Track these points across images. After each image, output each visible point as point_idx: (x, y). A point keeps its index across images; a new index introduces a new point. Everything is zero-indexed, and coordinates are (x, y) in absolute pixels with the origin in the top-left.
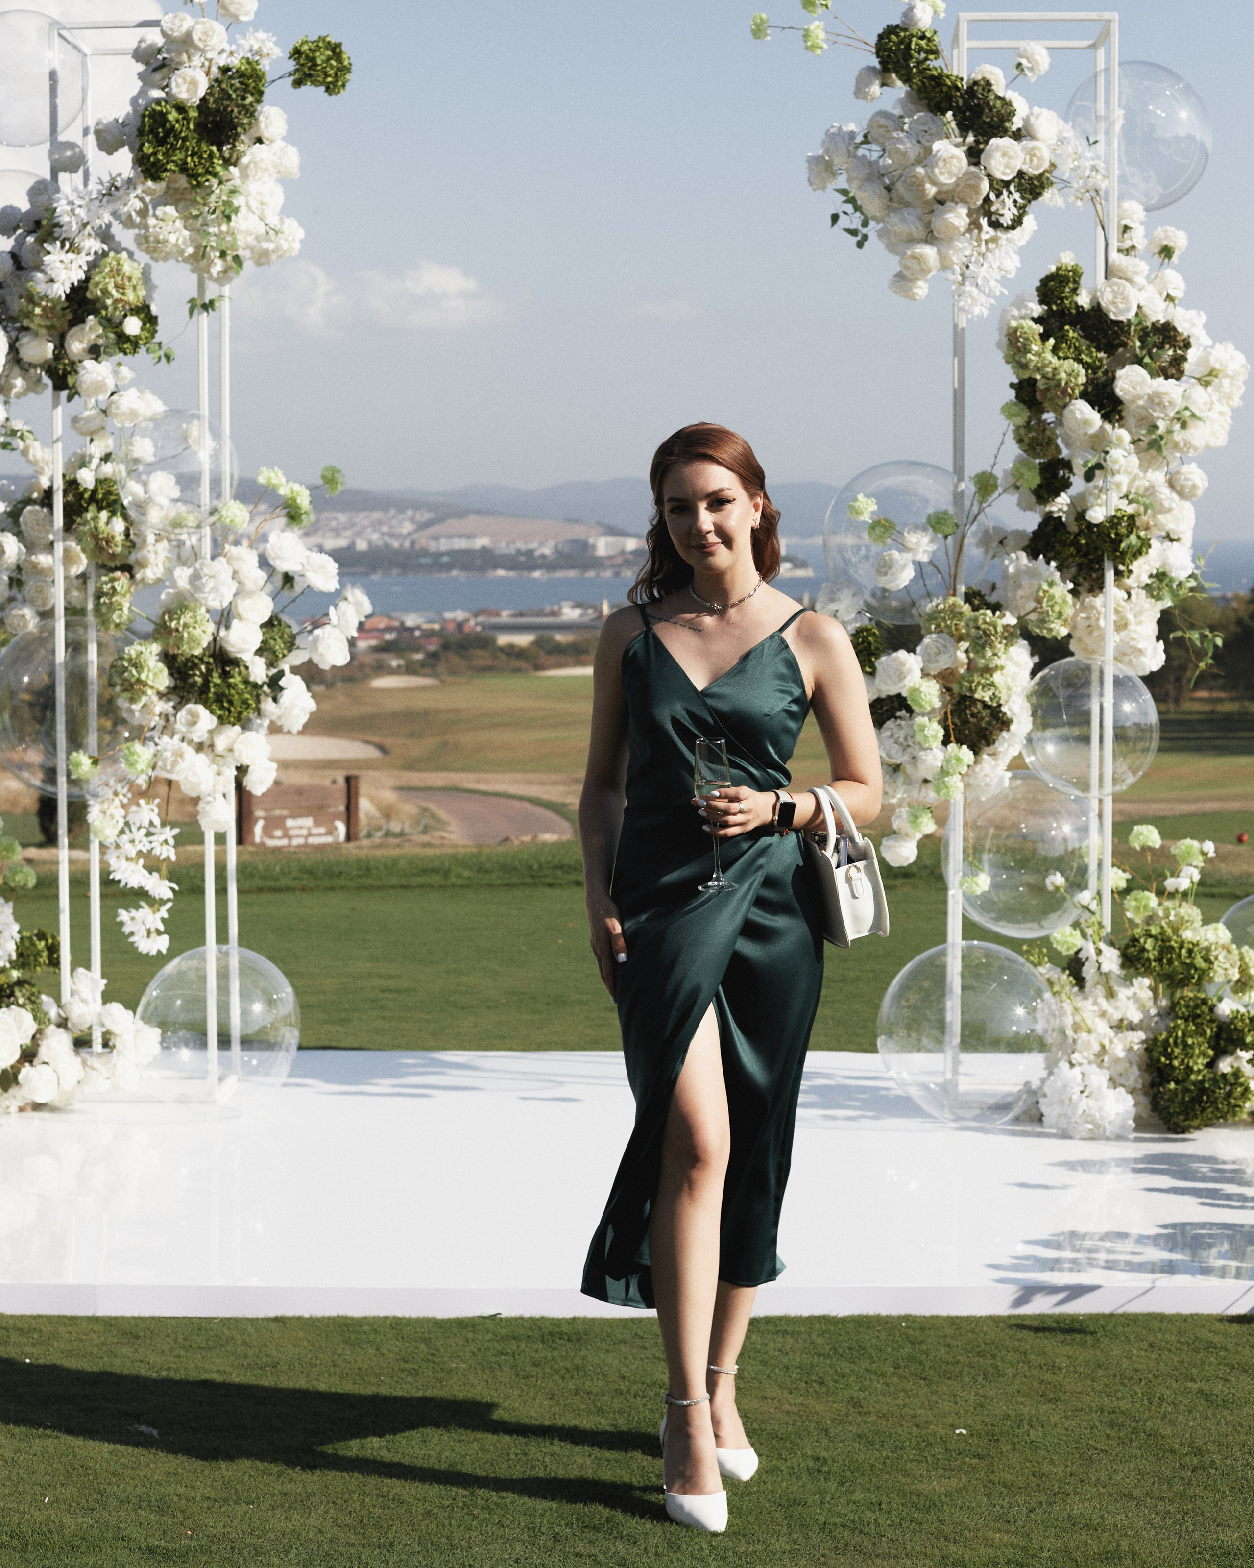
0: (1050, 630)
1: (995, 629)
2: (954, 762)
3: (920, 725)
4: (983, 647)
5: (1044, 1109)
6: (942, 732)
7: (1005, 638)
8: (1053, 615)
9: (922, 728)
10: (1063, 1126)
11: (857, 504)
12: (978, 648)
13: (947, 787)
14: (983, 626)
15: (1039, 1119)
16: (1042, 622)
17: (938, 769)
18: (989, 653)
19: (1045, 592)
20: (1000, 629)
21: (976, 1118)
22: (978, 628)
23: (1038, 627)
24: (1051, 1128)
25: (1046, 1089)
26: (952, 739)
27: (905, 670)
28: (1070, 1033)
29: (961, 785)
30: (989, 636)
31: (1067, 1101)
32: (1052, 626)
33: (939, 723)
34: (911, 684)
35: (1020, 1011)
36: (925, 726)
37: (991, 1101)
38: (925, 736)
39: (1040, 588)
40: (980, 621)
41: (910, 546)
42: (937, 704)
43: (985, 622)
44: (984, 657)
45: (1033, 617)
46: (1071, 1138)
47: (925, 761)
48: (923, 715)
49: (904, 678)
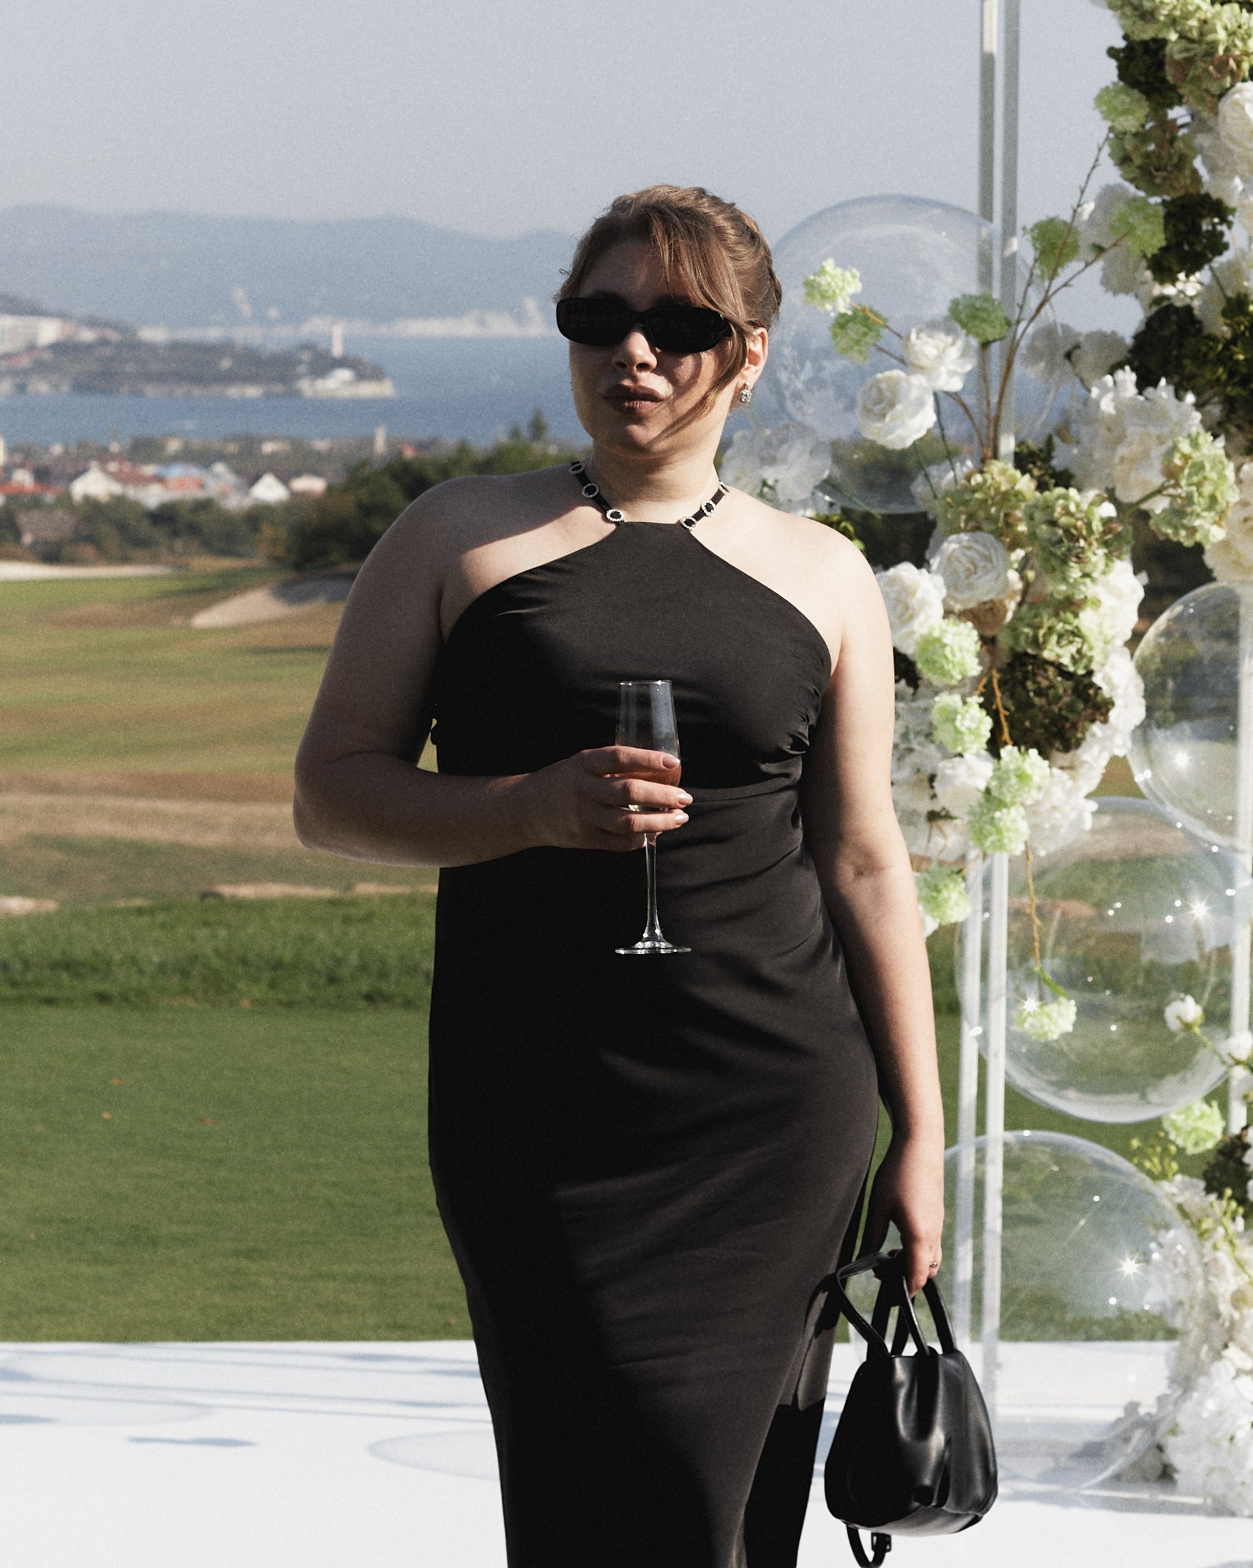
0: (1193, 530)
1: (1089, 525)
2: (1014, 780)
3: (943, 709)
4: (1064, 561)
5: (1176, 1457)
6: (988, 723)
7: (1106, 544)
8: (1200, 503)
9: (950, 717)
10: (1219, 1492)
11: (823, 280)
12: (1054, 562)
13: (999, 831)
14: (1064, 520)
15: (1166, 1475)
16: (1179, 513)
17: (980, 797)
18: (1075, 572)
19: (1186, 458)
20: (1097, 526)
21: (1043, 1478)
22: (1053, 523)
23: (1170, 524)
24: (1193, 1494)
25: (1183, 1420)
26: (1006, 736)
27: (914, 602)
28: (1225, 1308)
29: (1023, 827)
30: (1074, 539)
31: (1225, 1444)
32: (1197, 523)
33: (981, 706)
34: (924, 631)
35: (1129, 1267)
36: (956, 712)
37: (1078, 1440)
38: (957, 731)
39: (1174, 448)
40: (1058, 510)
41: (924, 362)
42: (974, 669)
43: (1068, 513)
44: (1064, 579)
45: (1159, 506)
46: (1233, 1514)
47: (949, 780)
48: (951, 689)
49: (912, 617)
